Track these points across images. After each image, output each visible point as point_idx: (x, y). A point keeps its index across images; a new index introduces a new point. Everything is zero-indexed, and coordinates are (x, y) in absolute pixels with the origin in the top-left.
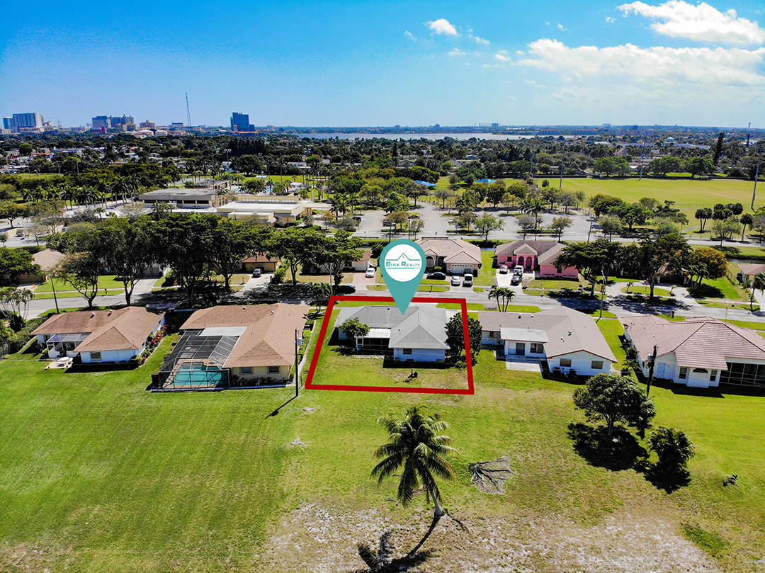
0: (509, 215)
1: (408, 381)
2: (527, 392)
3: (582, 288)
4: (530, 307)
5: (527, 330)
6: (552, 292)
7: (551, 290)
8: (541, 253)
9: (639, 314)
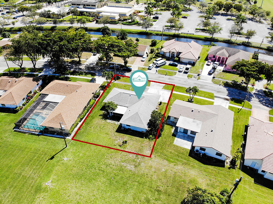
0: (232, 20)
1: (120, 146)
2: (175, 165)
3: (243, 82)
4: (209, 93)
5: (192, 120)
6: (227, 82)
7: (227, 81)
8: (231, 56)
9: (266, 107)
